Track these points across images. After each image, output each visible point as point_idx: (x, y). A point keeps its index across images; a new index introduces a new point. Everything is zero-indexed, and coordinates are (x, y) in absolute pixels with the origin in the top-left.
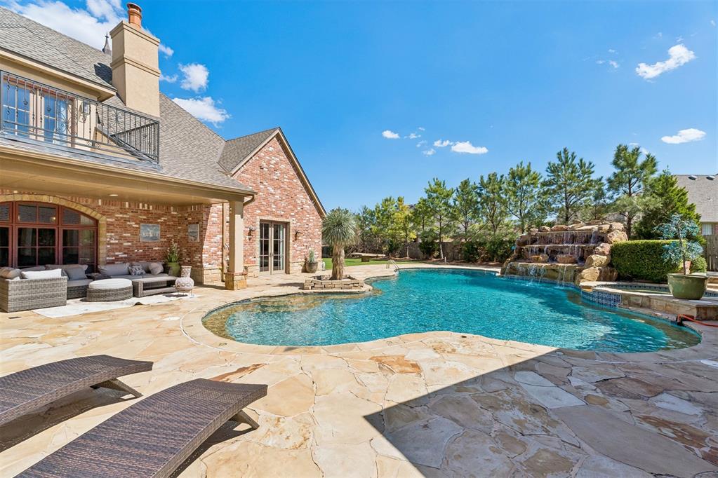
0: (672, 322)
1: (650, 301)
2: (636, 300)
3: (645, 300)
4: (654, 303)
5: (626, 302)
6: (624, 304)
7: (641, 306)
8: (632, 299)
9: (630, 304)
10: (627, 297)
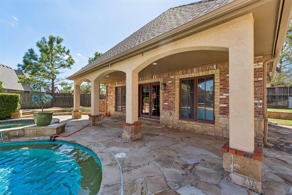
0: (49, 141)
1: (24, 132)
2: (14, 133)
3: (21, 131)
4: (28, 132)
5: (6, 137)
6: (4, 139)
7: (18, 137)
8: (11, 134)
9: (10, 137)
10: (6, 133)
